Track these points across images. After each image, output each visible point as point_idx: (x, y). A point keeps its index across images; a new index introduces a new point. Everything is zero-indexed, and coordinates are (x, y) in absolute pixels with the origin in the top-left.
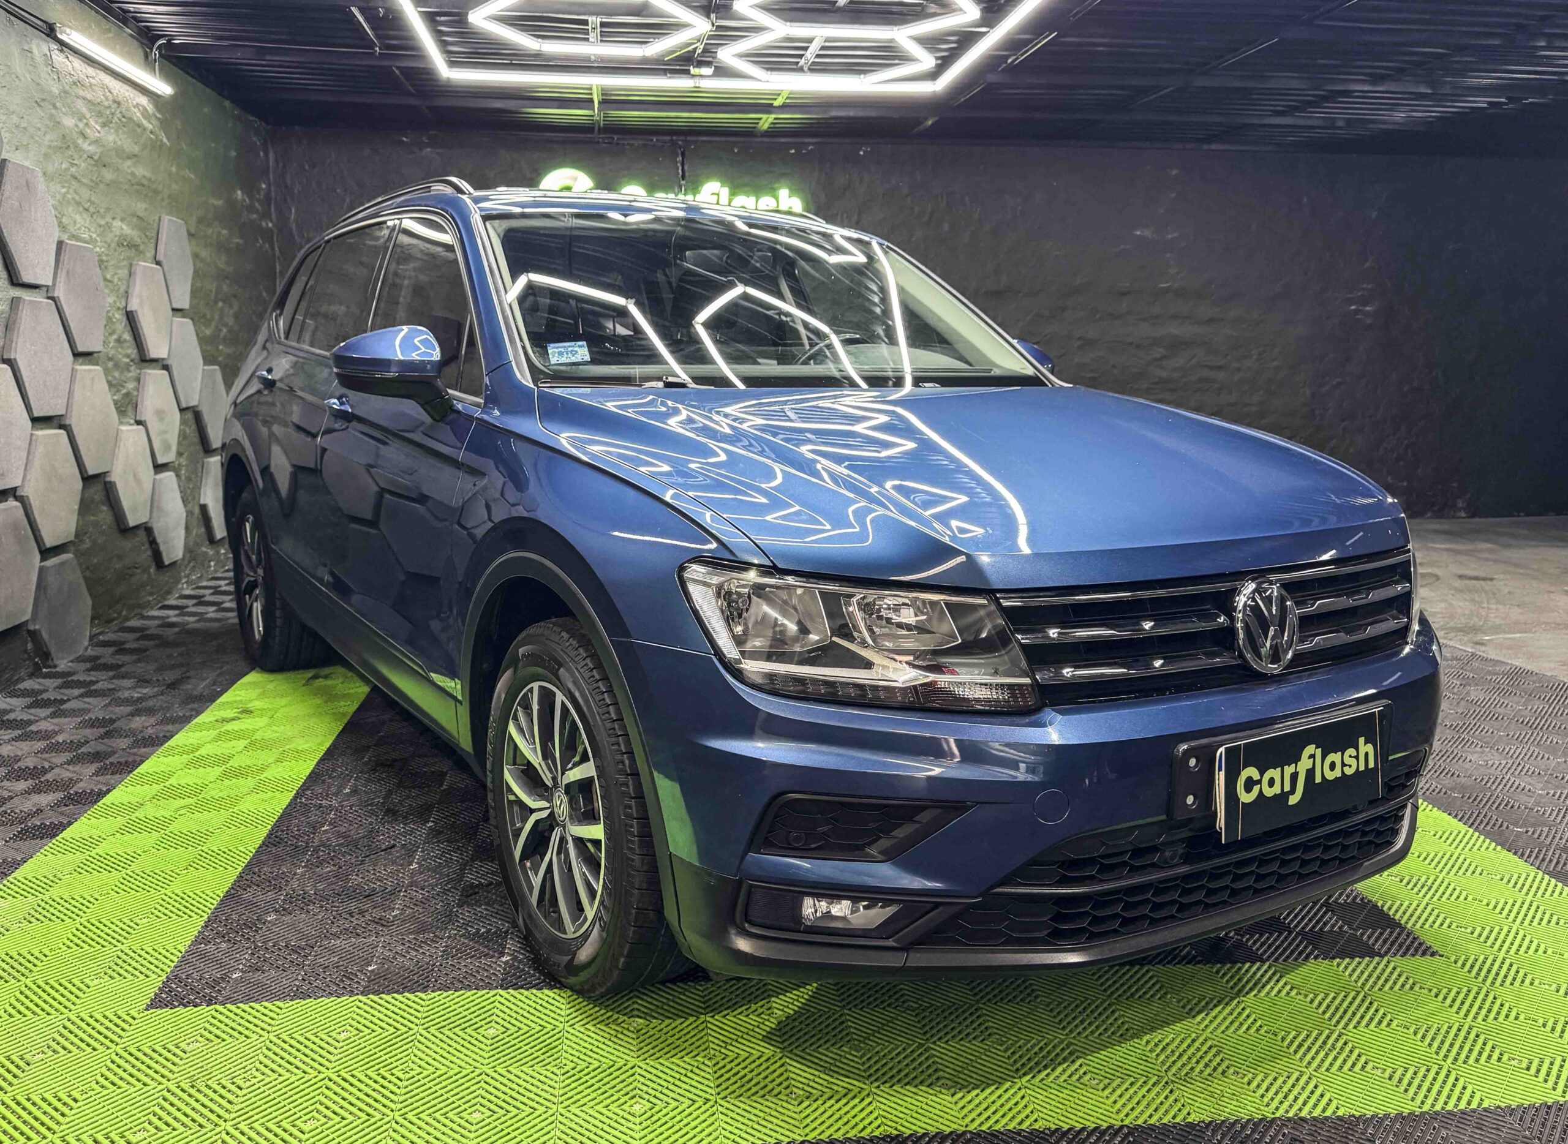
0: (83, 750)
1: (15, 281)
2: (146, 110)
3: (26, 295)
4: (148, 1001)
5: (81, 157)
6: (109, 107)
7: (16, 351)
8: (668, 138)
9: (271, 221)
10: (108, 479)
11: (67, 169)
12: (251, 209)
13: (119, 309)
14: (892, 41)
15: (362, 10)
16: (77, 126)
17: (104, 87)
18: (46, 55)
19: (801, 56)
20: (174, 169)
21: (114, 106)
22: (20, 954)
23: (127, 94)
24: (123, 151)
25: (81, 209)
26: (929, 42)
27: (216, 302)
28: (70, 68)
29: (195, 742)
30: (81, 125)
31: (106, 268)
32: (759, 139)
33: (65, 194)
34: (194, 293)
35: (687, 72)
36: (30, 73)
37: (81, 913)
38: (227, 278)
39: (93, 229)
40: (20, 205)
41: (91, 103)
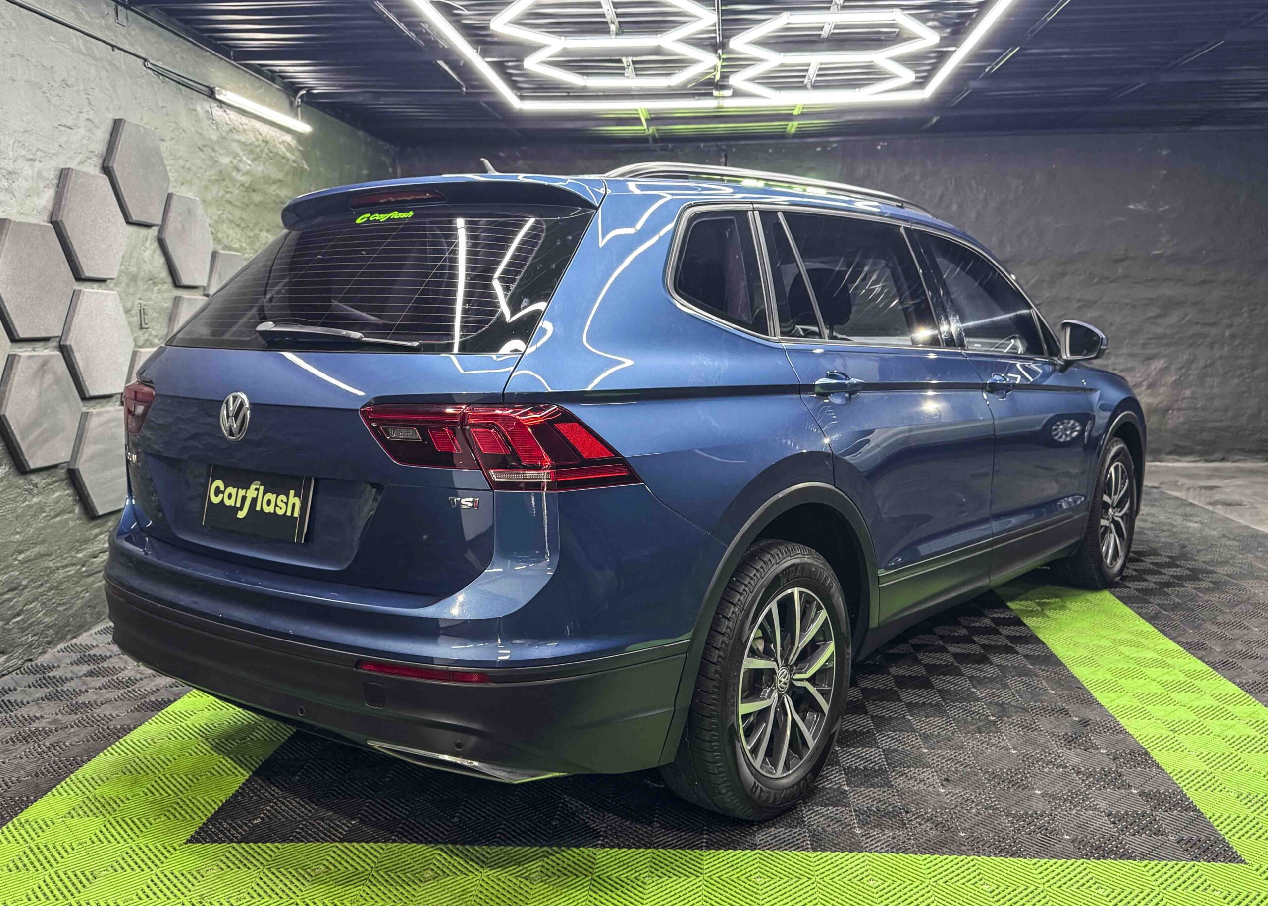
1: (177, 283)
2: (289, 144)
3: (185, 294)
4: (189, 838)
5: (234, 186)
6: (259, 146)
8: (713, 143)
11: (224, 196)
14: (871, 61)
15: (446, 63)
16: (231, 162)
17: (254, 130)
18: (207, 112)
19: (804, 77)
21: (263, 144)
23: (274, 134)
24: (270, 178)
25: (233, 225)
26: (908, 61)
28: (227, 119)
30: (235, 162)
32: (790, 141)
33: (220, 216)
35: (711, 94)
36: (193, 126)
37: (161, 769)
39: (243, 240)
40: (183, 226)
41: (244, 144)
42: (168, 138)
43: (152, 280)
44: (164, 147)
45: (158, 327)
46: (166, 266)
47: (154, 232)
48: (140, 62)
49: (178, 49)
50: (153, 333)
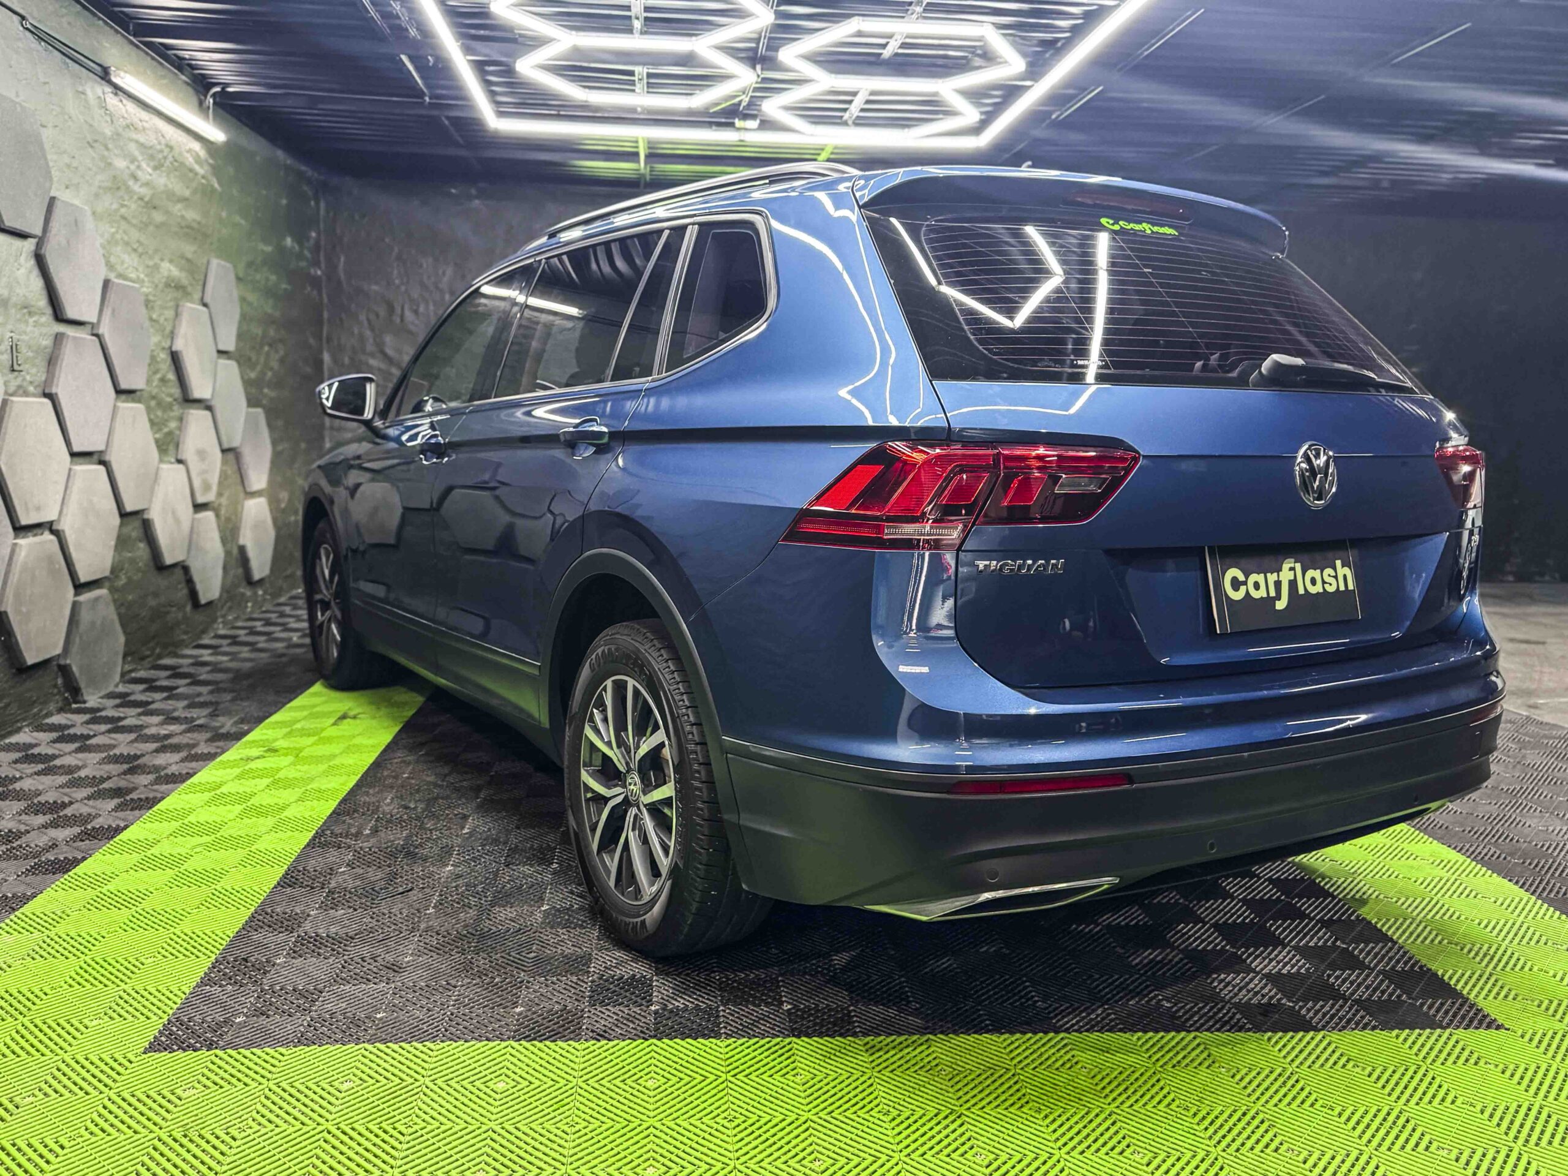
0: (105, 785)
1: (59, 316)
2: (198, 155)
3: (70, 331)
4: (147, 1044)
5: (131, 198)
6: (161, 151)
7: (57, 386)
9: (320, 268)
10: (146, 516)
11: (116, 211)
12: (300, 256)
13: (164, 349)
14: (936, 94)
15: (411, 58)
16: (128, 168)
17: (157, 131)
18: (99, 98)
19: (845, 110)
20: (224, 214)
21: (166, 151)
22: (19, 992)
23: (180, 139)
24: (174, 194)
25: (129, 249)
26: (974, 95)
27: (262, 346)
28: (124, 111)
29: (218, 780)
31: (153, 308)
33: (113, 235)
34: (240, 336)
35: (732, 125)
36: (83, 114)
37: (86, 951)
38: (273, 322)
39: (141, 269)
40: (68, 242)
41: (142, 145)
42: (50, 125)
43: (27, 309)
44: (47, 135)
45: (34, 371)
46: (44, 293)
47: (29, 245)
48: (16, 18)
49: (64, 11)
50: (28, 378)
